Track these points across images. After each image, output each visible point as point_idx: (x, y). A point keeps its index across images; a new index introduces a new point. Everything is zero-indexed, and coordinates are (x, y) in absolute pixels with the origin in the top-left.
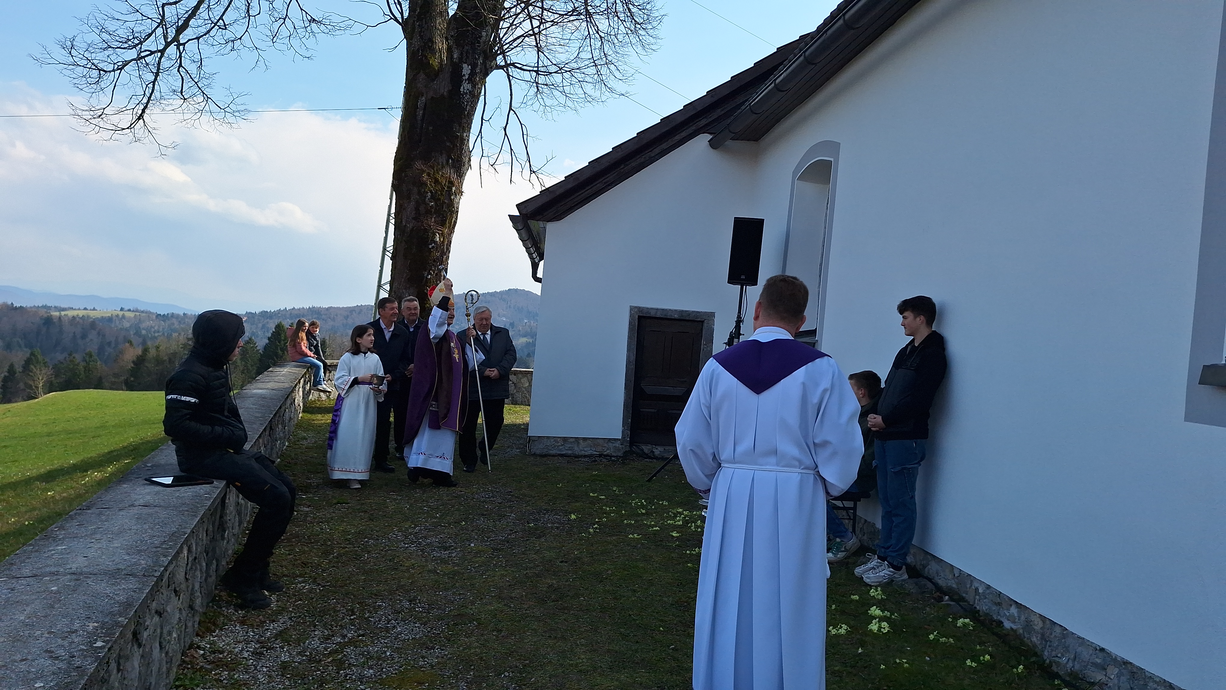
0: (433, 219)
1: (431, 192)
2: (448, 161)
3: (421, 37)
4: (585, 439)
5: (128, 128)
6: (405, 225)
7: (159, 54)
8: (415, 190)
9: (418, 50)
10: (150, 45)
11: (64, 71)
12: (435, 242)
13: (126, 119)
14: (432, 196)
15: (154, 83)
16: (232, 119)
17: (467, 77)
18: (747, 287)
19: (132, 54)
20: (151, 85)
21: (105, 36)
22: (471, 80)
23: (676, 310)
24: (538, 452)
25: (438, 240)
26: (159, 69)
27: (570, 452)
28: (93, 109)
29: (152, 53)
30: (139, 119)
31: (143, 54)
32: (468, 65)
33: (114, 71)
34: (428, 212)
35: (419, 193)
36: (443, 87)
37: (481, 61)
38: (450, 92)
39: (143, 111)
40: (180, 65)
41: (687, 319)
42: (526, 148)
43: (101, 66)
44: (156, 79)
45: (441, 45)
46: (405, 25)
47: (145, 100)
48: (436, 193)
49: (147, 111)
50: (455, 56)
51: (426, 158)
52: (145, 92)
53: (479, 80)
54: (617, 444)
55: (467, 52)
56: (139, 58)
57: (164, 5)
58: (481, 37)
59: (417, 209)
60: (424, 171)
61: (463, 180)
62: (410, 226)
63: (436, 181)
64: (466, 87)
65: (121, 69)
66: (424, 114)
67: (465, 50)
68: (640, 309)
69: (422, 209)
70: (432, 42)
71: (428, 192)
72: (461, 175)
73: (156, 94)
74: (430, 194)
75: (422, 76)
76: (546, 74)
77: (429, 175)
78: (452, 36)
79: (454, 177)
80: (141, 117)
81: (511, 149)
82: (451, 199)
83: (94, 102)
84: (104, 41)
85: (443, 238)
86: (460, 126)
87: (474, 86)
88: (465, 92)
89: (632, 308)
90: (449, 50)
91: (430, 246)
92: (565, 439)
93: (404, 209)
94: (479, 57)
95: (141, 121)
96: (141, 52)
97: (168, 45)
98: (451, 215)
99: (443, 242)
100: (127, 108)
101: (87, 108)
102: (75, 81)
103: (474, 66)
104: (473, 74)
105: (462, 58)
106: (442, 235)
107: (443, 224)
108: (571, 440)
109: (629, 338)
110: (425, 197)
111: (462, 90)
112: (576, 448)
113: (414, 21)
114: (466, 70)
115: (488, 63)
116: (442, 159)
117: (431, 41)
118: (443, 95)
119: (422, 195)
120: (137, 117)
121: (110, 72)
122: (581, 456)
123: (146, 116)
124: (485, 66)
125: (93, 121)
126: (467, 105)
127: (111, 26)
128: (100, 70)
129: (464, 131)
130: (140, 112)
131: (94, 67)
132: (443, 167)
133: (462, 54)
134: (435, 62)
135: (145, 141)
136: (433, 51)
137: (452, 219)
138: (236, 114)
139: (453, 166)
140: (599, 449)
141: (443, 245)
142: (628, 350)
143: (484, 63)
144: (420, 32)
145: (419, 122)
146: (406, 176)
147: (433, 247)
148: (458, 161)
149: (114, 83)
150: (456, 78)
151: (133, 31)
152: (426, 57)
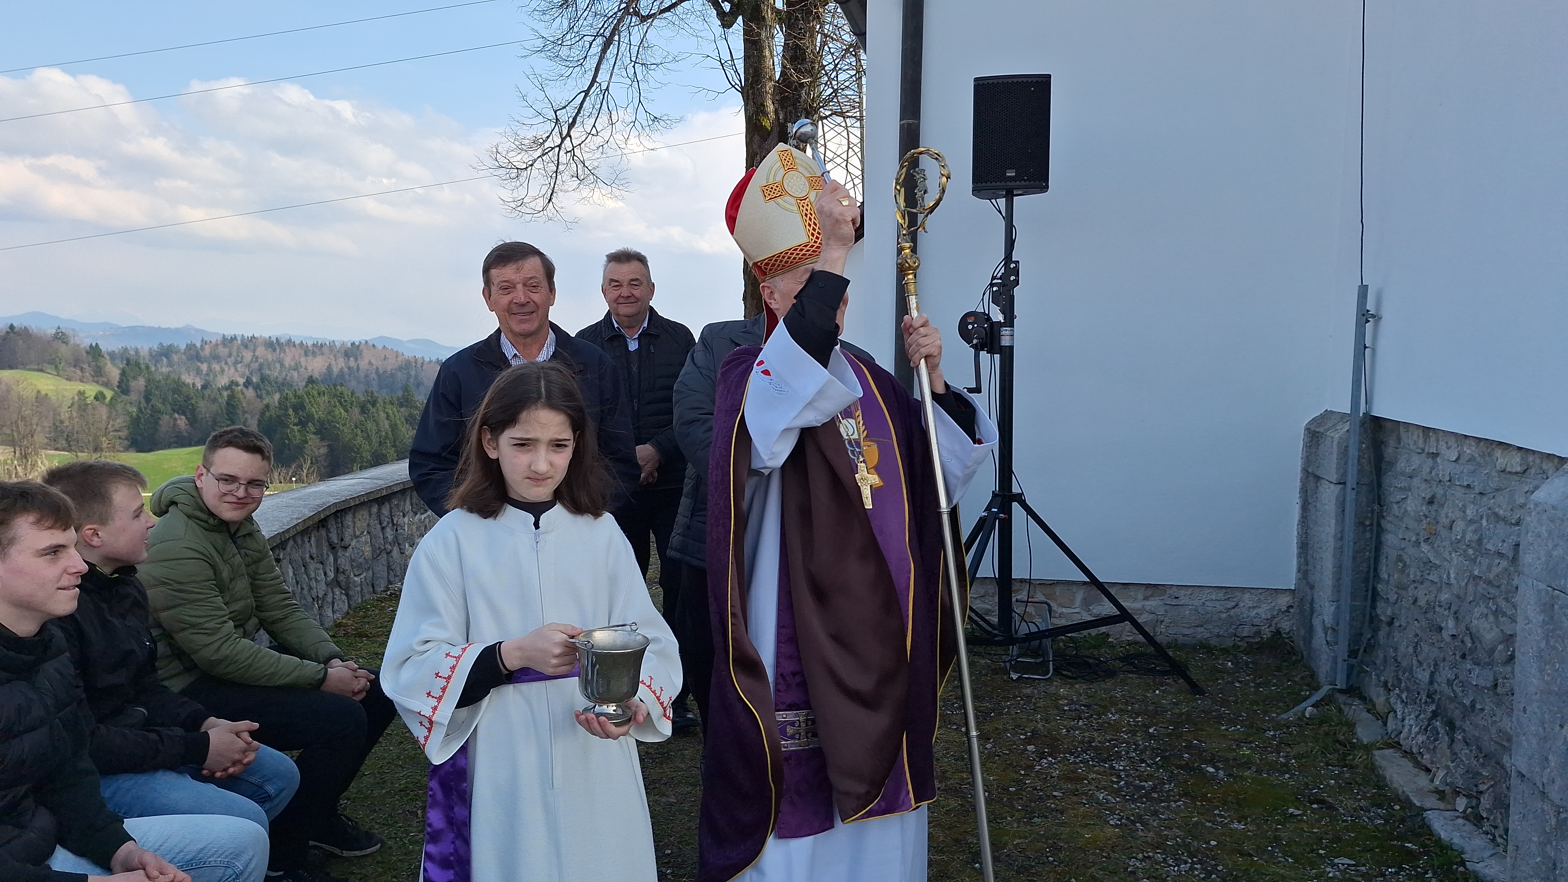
3: (754, 103)
5: (541, 210)
7: (557, 149)
9: (753, 115)
10: (549, 144)
13: (539, 205)
15: (556, 172)
16: (616, 192)
20: (554, 174)
21: (519, 141)
26: (558, 161)
28: (516, 200)
29: (553, 148)
32: (792, 124)
39: (551, 195)
40: (574, 154)
43: (517, 167)
44: (557, 169)
45: (770, 107)
46: (742, 91)
47: (551, 188)
49: (555, 194)
50: (781, 117)
52: (550, 181)
55: (791, 112)
56: (544, 155)
58: (800, 98)
65: (532, 166)
67: (788, 111)
70: (763, 107)
73: (559, 180)
75: (757, 138)
78: (777, 98)
80: (550, 200)
84: (518, 145)
90: (776, 112)
94: (801, 115)
95: (551, 203)
96: (545, 149)
97: (563, 140)
100: (540, 196)
101: (512, 200)
105: (786, 118)
113: (749, 88)
114: (791, 128)
120: (547, 202)
121: (525, 169)
123: (554, 199)
130: (549, 197)
133: (786, 115)
134: (767, 124)
136: (766, 114)
144: (754, 99)
149: (528, 177)
150: (783, 136)
152: (759, 121)
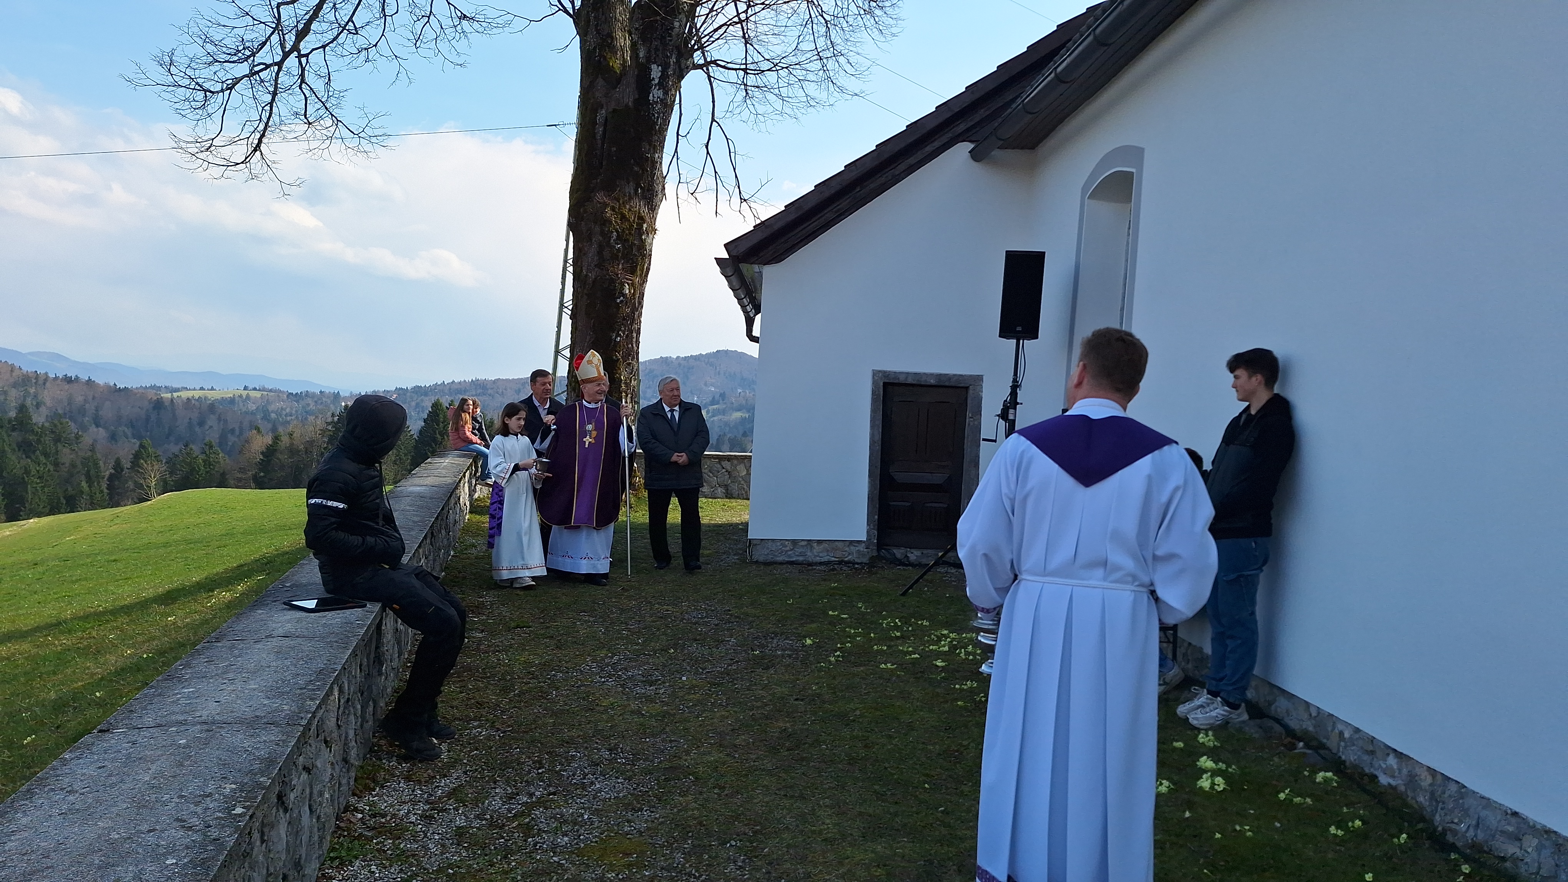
0: (620, 266)
1: (617, 231)
2: (636, 191)
3: (598, 32)
4: (819, 542)
5: (242, 163)
6: (587, 275)
7: (276, 68)
8: (597, 229)
9: (595, 48)
10: (264, 57)
11: (163, 94)
12: (624, 295)
13: (239, 152)
14: (618, 236)
15: (271, 104)
16: (368, 147)
17: (657, 81)
18: (1025, 341)
19: (243, 69)
20: (267, 108)
21: (210, 48)
22: (662, 85)
23: (932, 374)
24: (761, 559)
25: (627, 292)
26: (276, 87)
27: (801, 559)
28: (199, 140)
29: (267, 66)
30: (255, 150)
31: (256, 69)
32: (658, 66)
33: (222, 91)
34: (615, 257)
35: (602, 233)
36: (626, 95)
37: (673, 60)
38: (636, 101)
39: (260, 140)
40: (303, 81)
41: (947, 384)
42: (734, 169)
43: (206, 85)
44: (273, 99)
45: (623, 40)
46: (577, 17)
47: (261, 127)
48: (623, 231)
49: (264, 140)
50: (641, 55)
51: (609, 188)
52: (261, 116)
53: (673, 85)
54: (862, 548)
55: (657, 49)
56: (252, 74)
57: (279, 5)
58: (673, 28)
59: (600, 253)
60: (606, 205)
61: (657, 214)
62: (592, 275)
63: (623, 217)
64: (656, 94)
65: (231, 89)
66: (604, 131)
67: (653, 46)
68: (885, 374)
69: (606, 254)
70: (612, 38)
71: (613, 232)
72: (653, 208)
73: (275, 118)
74: (615, 233)
75: (600, 82)
76: (756, 72)
77: (613, 209)
78: (636, 29)
79: (645, 211)
80: (257, 148)
81: (716, 172)
82: (642, 239)
83: (200, 131)
84: (209, 53)
85: (634, 290)
86: (650, 145)
87: (666, 93)
88: (655, 100)
89: (875, 373)
90: (634, 46)
91: (618, 301)
92: (794, 542)
93: (585, 254)
94: (671, 55)
95: (258, 153)
96: (254, 66)
97: (286, 55)
98: (643, 259)
99: (634, 294)
100: (241, 137)
101: (192, 140)
102: (177, 106)
103: (665, 67)
104: (664, 77)
105: (650, 57)
106: (632, 285)
107: (633, 272)
108: (803, 543)
109: (874, 411)
110: (610, 237)
111: (651, 98)
112: (809, 554)
113: (588, 12)
114: (656, 72)
115: (683, 61)
116: (630, 189)
117: (611, 36)
118: (627, 106)
119: (606, 236)
120: (253, 149)
121: (218, 92)
122: (816, 564)
123: (263, 146)
124: (680, 66)
125: (200, 155)
126: (658, 117)
127: (217, 34)
128: (206, 91)
129: (655, 152)
130: (256, 142)
131: (199, 88)
132: (631, 198)
133: (649, 51)
134: (616, 64)
135: (263, 179)
136: (613, 49)
137: (644, 265)
138: (374, 140)
139: (644, 197)
140: (839, 554)
141: (634, 299)
142: (872, 427)
143: (678, 62)
144: (597, 25)
145: (599, 142)
146: (585, 212)
147: (622, 301)
148: (648, 190)
149: (223, 106)
150: (644, 84)
151: (243, 40)
152: (605, 58)
